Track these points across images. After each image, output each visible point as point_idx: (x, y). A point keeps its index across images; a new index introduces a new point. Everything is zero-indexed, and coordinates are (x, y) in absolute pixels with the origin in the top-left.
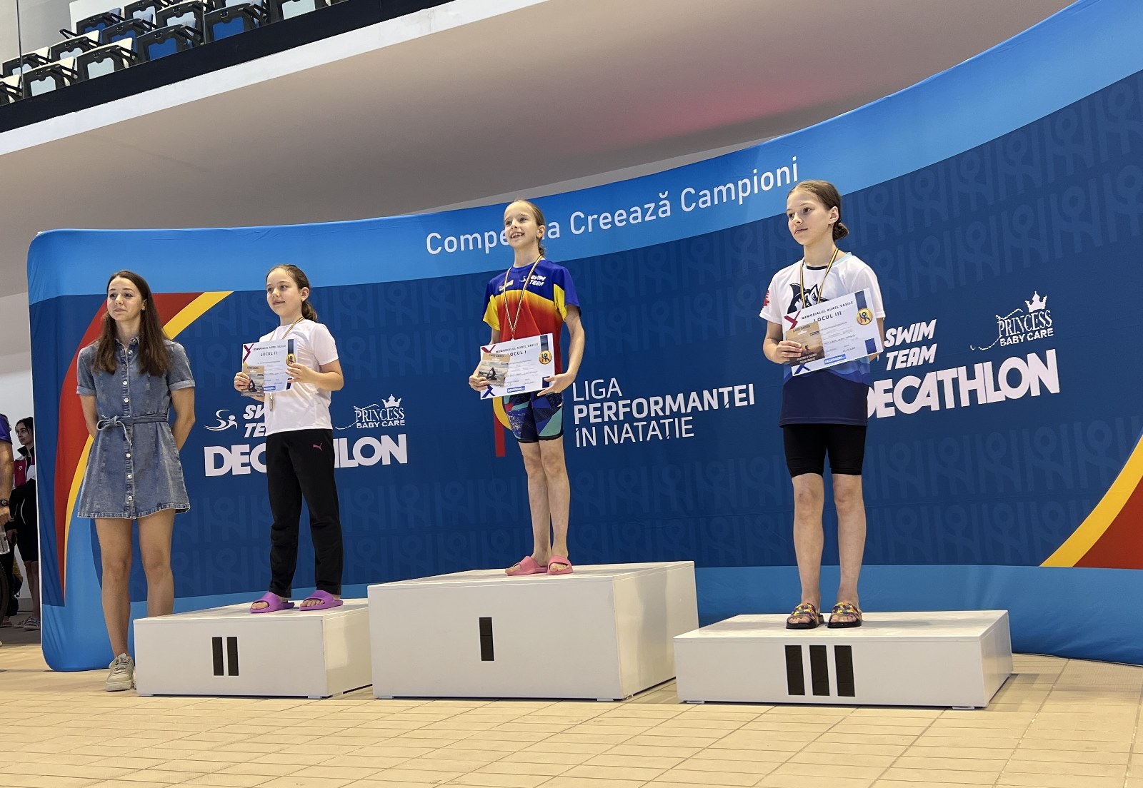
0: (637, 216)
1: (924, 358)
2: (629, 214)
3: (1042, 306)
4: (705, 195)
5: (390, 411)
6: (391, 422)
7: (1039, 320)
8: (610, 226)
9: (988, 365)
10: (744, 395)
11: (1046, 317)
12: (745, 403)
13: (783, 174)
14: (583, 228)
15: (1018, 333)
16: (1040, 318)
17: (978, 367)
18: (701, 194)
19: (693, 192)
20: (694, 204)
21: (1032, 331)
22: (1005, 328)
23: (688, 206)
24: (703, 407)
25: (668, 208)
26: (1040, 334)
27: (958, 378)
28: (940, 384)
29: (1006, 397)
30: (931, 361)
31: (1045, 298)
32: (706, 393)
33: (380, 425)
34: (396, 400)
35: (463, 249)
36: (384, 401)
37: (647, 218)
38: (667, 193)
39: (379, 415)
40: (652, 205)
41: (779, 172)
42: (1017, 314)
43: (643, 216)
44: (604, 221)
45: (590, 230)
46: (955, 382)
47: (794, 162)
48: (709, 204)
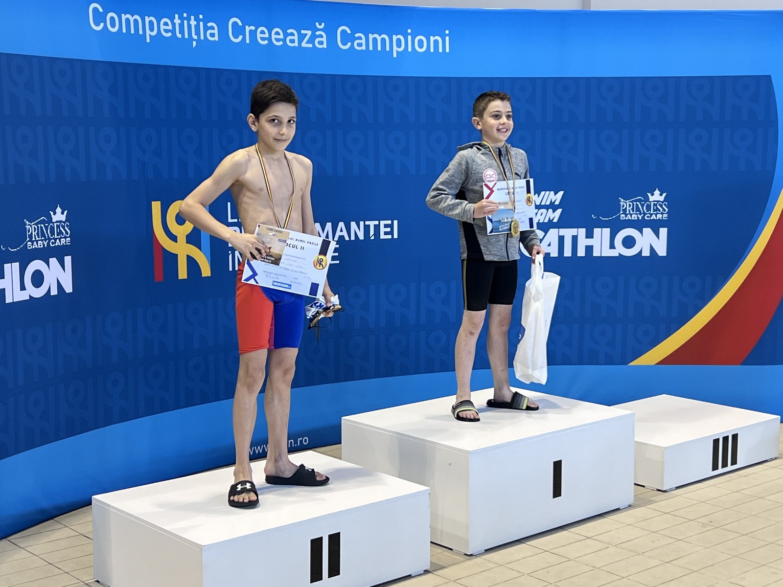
0: (293, 39)
1: (550, 218)
2: (286, 35)
3: (662, 198)
4: (360, 38)
5: (58, 227)
6: (58, 241)
7: (657, 207)
8: (266, 42)
9: (607, 231)
10: (389, 230)
11: (664, 206)
12: (390, 237)
13: (436, 42)
14: (241, 37)
15: (637, 213)
16: (658, 207)
17: (597, 231)
18: (357, 35)
19: (349, 32)
20: (349, 44)
21: (649, 214)
22: (626, 208)
23: (344, 44)
24: (349, 236)
25: (324, 39)
26: (656, 217)
27: (577, 236)
28: (561, 239)
29: (620, 254)
30: (555, 220)
31: (664, 195)
32: (353, 225)
33: (48, 244)
34: (63, 213)
35: (124, 31)
36: (52, 213)
37: (304, 45)
38: (323, 24)
39: (47, 232)
40: (309, 33)
41: (432, 39)
42: (640, 200)
43: (300, 42)
44: (261, 34)
45: (248, 41)
46: (575, 239)
47: (447, 35)
48: (364, 48)
